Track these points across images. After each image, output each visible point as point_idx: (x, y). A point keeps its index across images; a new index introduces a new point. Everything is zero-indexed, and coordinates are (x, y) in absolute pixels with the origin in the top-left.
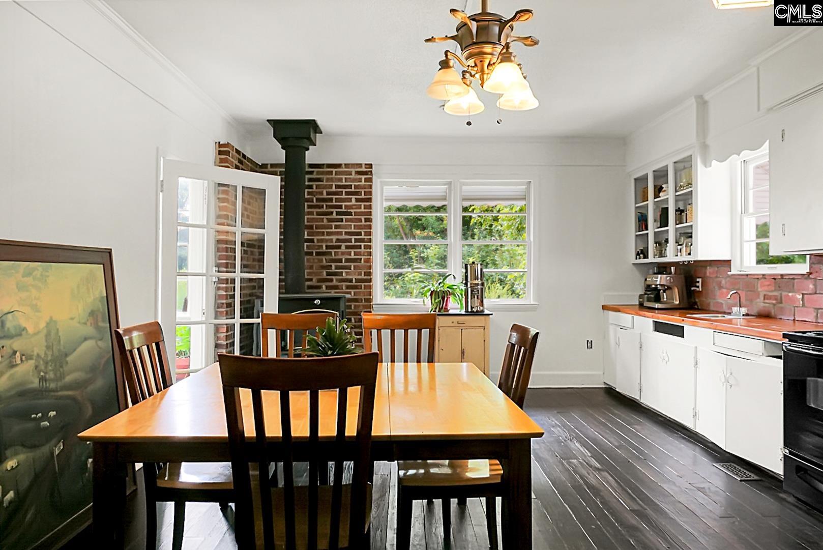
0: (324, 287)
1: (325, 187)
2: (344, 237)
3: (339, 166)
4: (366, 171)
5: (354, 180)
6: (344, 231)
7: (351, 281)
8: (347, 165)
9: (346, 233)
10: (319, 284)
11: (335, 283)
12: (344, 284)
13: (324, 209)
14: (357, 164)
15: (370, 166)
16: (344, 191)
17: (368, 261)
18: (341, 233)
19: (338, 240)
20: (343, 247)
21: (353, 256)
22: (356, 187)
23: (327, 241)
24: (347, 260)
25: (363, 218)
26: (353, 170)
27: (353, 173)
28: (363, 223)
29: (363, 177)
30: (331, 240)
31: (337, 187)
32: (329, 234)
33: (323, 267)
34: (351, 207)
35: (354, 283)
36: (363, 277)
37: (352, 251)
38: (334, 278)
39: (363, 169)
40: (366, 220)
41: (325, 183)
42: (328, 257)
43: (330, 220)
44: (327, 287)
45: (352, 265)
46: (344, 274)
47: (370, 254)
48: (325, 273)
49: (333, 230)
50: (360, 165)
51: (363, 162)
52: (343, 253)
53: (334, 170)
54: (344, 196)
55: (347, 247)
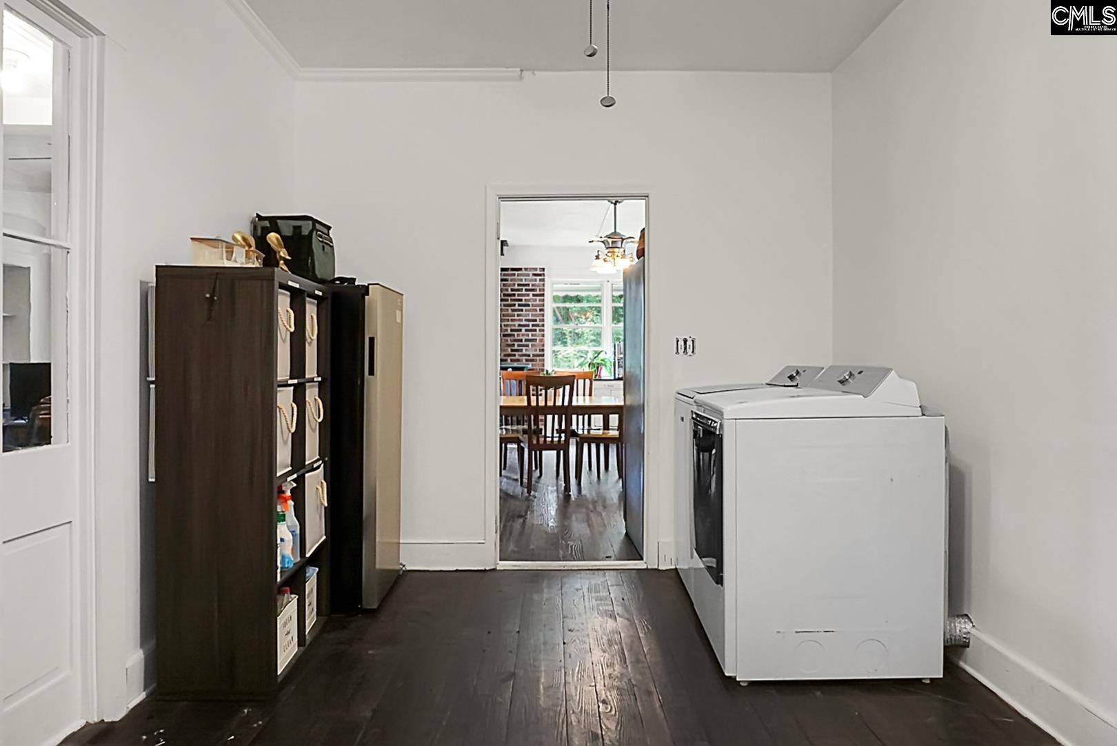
0: (509, 360)
1: (509, 285)
2: (524, 323)
3: (520, 269)
4: (540, 274)
5: (531, 280)
6: (524, 318)
7: (529, 356)
8: (526, 269)
9: (526, 320)
10: (505, 358)
11: (517, 357)
12: (524, 358)
13: (509, 302)
14: (533, 269)
15: (543, 269)
16: (524, 288)
17: (542, 340)
18: (521, 320)
19: (519, 325)
20: (523, 331)
21: (530, 337)
22: (533, 285)
23: (511, 325)
24: (526, 340)
25: (538, 309)
26: (531, 273)
27: (531, 275)
28: (538, 312)
29: (538, 278)
30: (514, 325)
31: (519, 285)
32: (512, 320)
33: (508, 345)
34: (529, 300)
35: (531, 357)
36: (538, 352)
37: (530, 333)
38: (516, 353)
39: (538, 272)
40: (541, 310)
41: (509, 282)
42: (512, 338)
43: (513, 310)
44: (511, 360)
45: (530, 343)
46: (524, 351)
47: (543, 335)
48: (509, 350)
49: (516, 318)
50: (536, 269)
51: (538, 267)
52: (523, 335)
53: (516, 273)
54: (524, 292)
55: (526, 330)
